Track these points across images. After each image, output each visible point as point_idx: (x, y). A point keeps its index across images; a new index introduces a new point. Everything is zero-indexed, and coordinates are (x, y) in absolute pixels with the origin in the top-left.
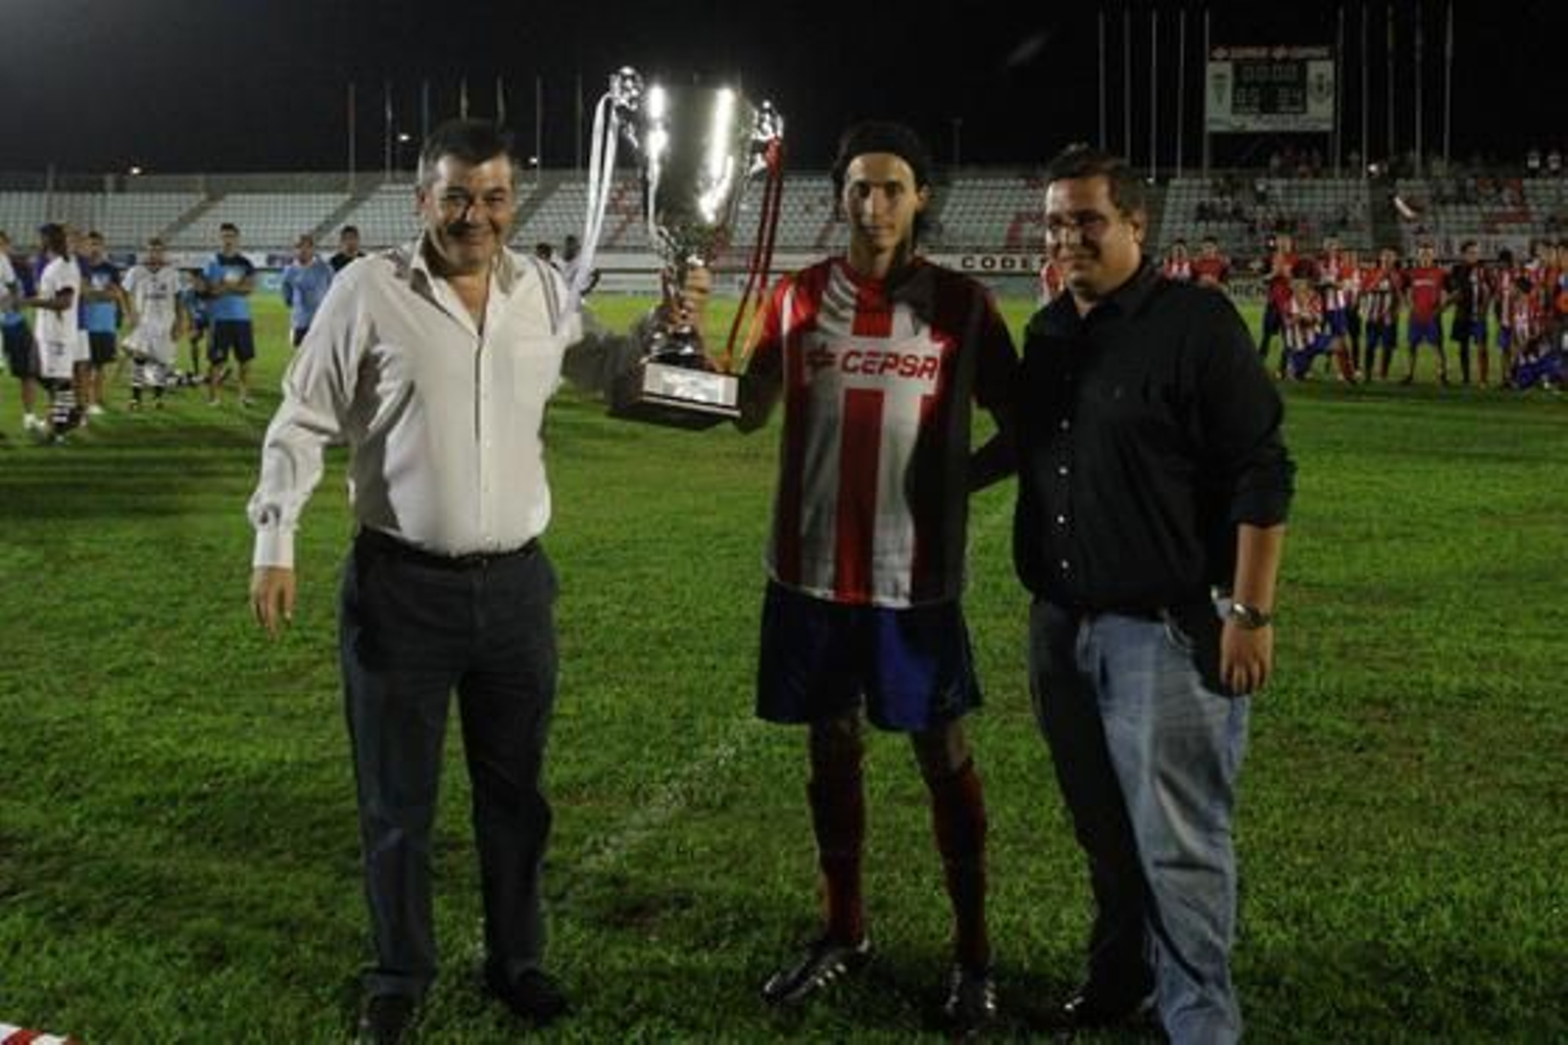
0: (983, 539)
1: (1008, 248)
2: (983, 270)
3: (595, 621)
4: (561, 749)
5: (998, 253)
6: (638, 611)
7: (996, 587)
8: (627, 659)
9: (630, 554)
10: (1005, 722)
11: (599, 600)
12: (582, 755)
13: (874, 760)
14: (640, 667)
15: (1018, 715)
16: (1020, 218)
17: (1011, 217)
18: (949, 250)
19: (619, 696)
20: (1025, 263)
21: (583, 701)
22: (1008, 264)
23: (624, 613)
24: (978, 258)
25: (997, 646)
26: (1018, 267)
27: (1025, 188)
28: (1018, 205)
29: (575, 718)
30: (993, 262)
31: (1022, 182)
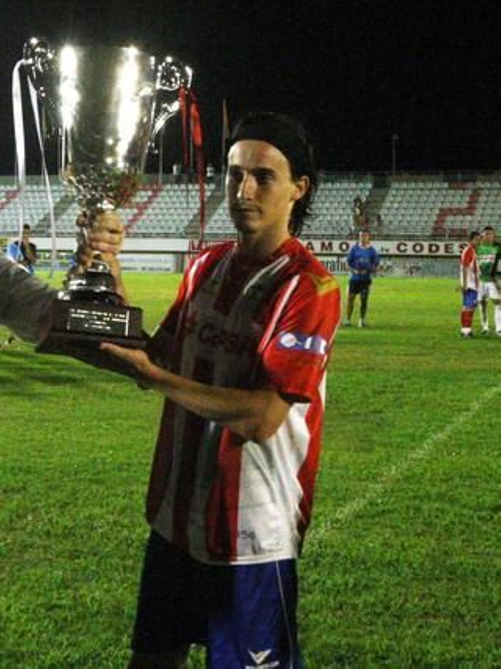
0: (407, 470)
1: (434, 237)
2: (413, 253)
3: (92, 529)
4: (57, 634)
5: (425, 240)
6: (126, 521)
7: (418, 510)
8: (115, 561)
9: (125, 474)
10: (421, 626)
11: (97, 511)
12: (73, 639)
13: (310, 655)
14: (125, 568)
15: (432, 620)
16: (443, 213)
17: (437, 212)
18: (387, 238)
19: (107, 591)
20: (447, 247)
21: (78, 594)
22: (434, 248)
23: (115, 523)
24: (410, 244)
25: (417, 560)
26: (442, 252)
27: (450, 188)
28: (442, 203)
29: (70, 609)
30: (422, 248)
31: (446, 185)
